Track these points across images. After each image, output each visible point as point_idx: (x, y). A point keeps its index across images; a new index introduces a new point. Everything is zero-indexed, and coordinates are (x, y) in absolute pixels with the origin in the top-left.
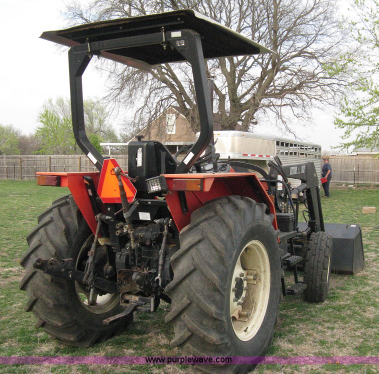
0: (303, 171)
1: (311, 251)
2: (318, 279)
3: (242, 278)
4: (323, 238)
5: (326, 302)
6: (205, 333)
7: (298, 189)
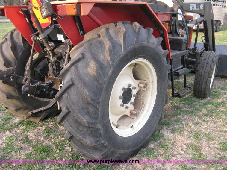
0: (201, 8)
1: (201, 64)
2: (203, 84)
3: (131, 88)
4: (211, 56)
5: (208, 98)
6: (81, 137)
7: (196, 21)
